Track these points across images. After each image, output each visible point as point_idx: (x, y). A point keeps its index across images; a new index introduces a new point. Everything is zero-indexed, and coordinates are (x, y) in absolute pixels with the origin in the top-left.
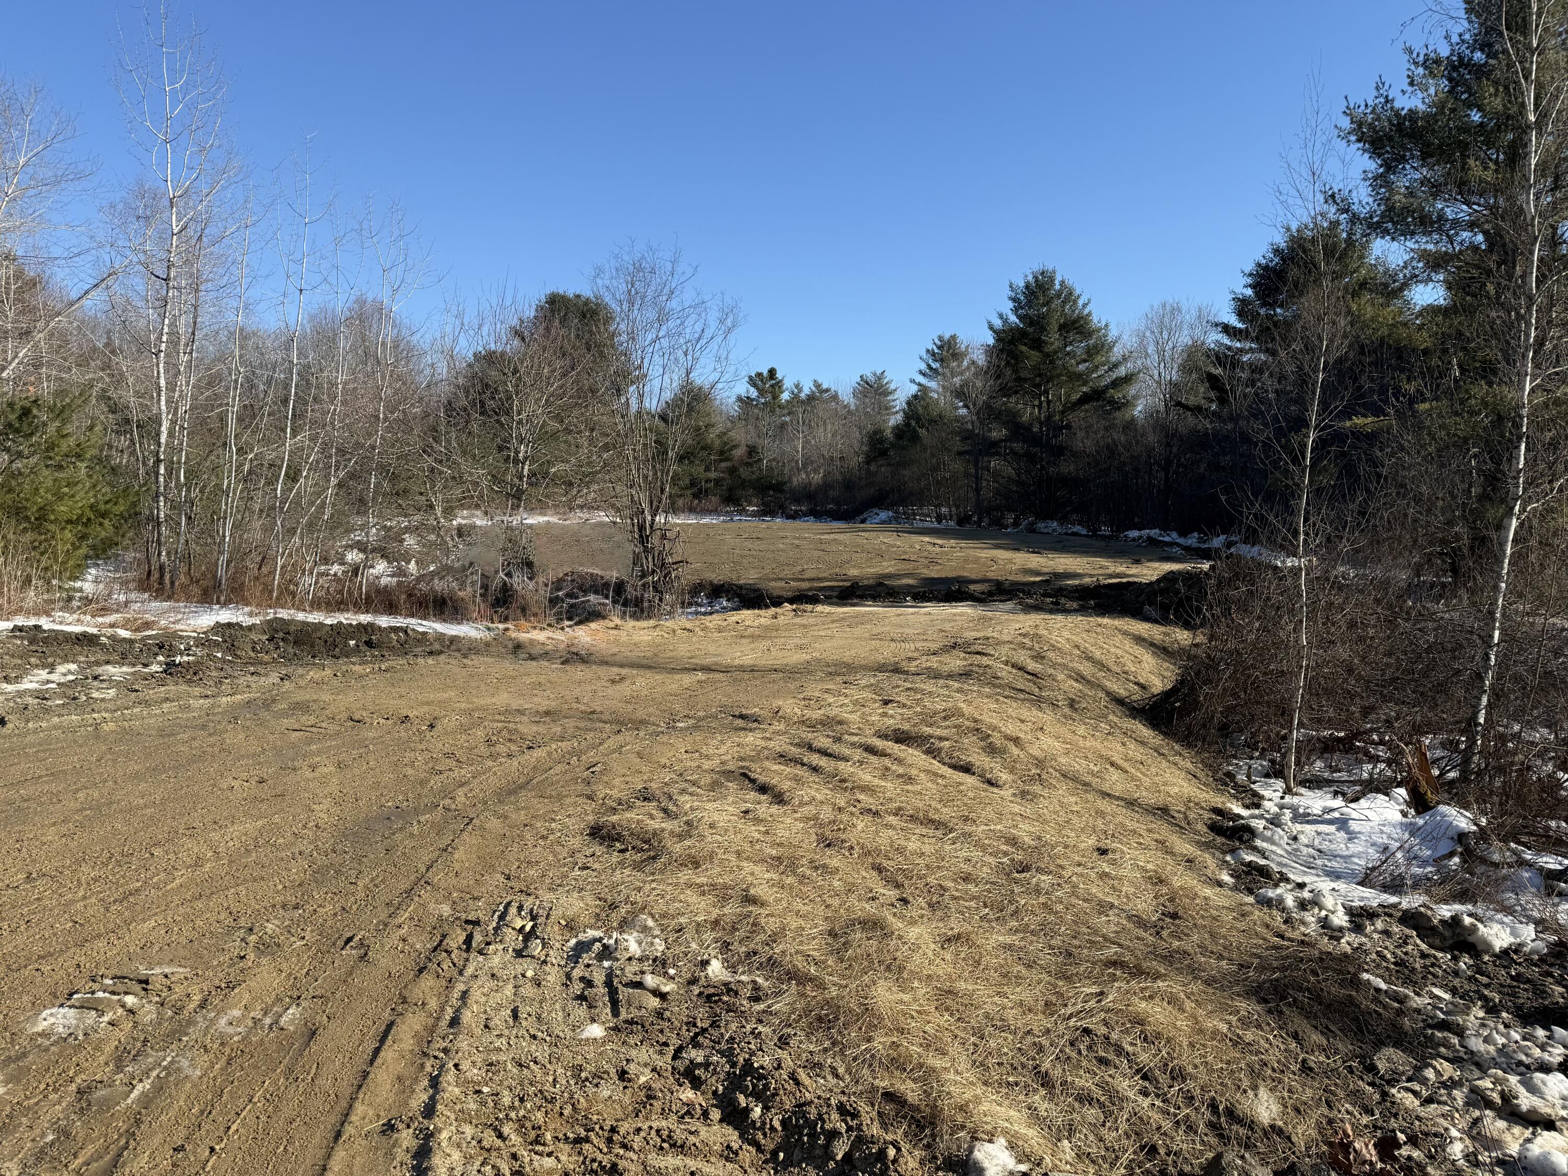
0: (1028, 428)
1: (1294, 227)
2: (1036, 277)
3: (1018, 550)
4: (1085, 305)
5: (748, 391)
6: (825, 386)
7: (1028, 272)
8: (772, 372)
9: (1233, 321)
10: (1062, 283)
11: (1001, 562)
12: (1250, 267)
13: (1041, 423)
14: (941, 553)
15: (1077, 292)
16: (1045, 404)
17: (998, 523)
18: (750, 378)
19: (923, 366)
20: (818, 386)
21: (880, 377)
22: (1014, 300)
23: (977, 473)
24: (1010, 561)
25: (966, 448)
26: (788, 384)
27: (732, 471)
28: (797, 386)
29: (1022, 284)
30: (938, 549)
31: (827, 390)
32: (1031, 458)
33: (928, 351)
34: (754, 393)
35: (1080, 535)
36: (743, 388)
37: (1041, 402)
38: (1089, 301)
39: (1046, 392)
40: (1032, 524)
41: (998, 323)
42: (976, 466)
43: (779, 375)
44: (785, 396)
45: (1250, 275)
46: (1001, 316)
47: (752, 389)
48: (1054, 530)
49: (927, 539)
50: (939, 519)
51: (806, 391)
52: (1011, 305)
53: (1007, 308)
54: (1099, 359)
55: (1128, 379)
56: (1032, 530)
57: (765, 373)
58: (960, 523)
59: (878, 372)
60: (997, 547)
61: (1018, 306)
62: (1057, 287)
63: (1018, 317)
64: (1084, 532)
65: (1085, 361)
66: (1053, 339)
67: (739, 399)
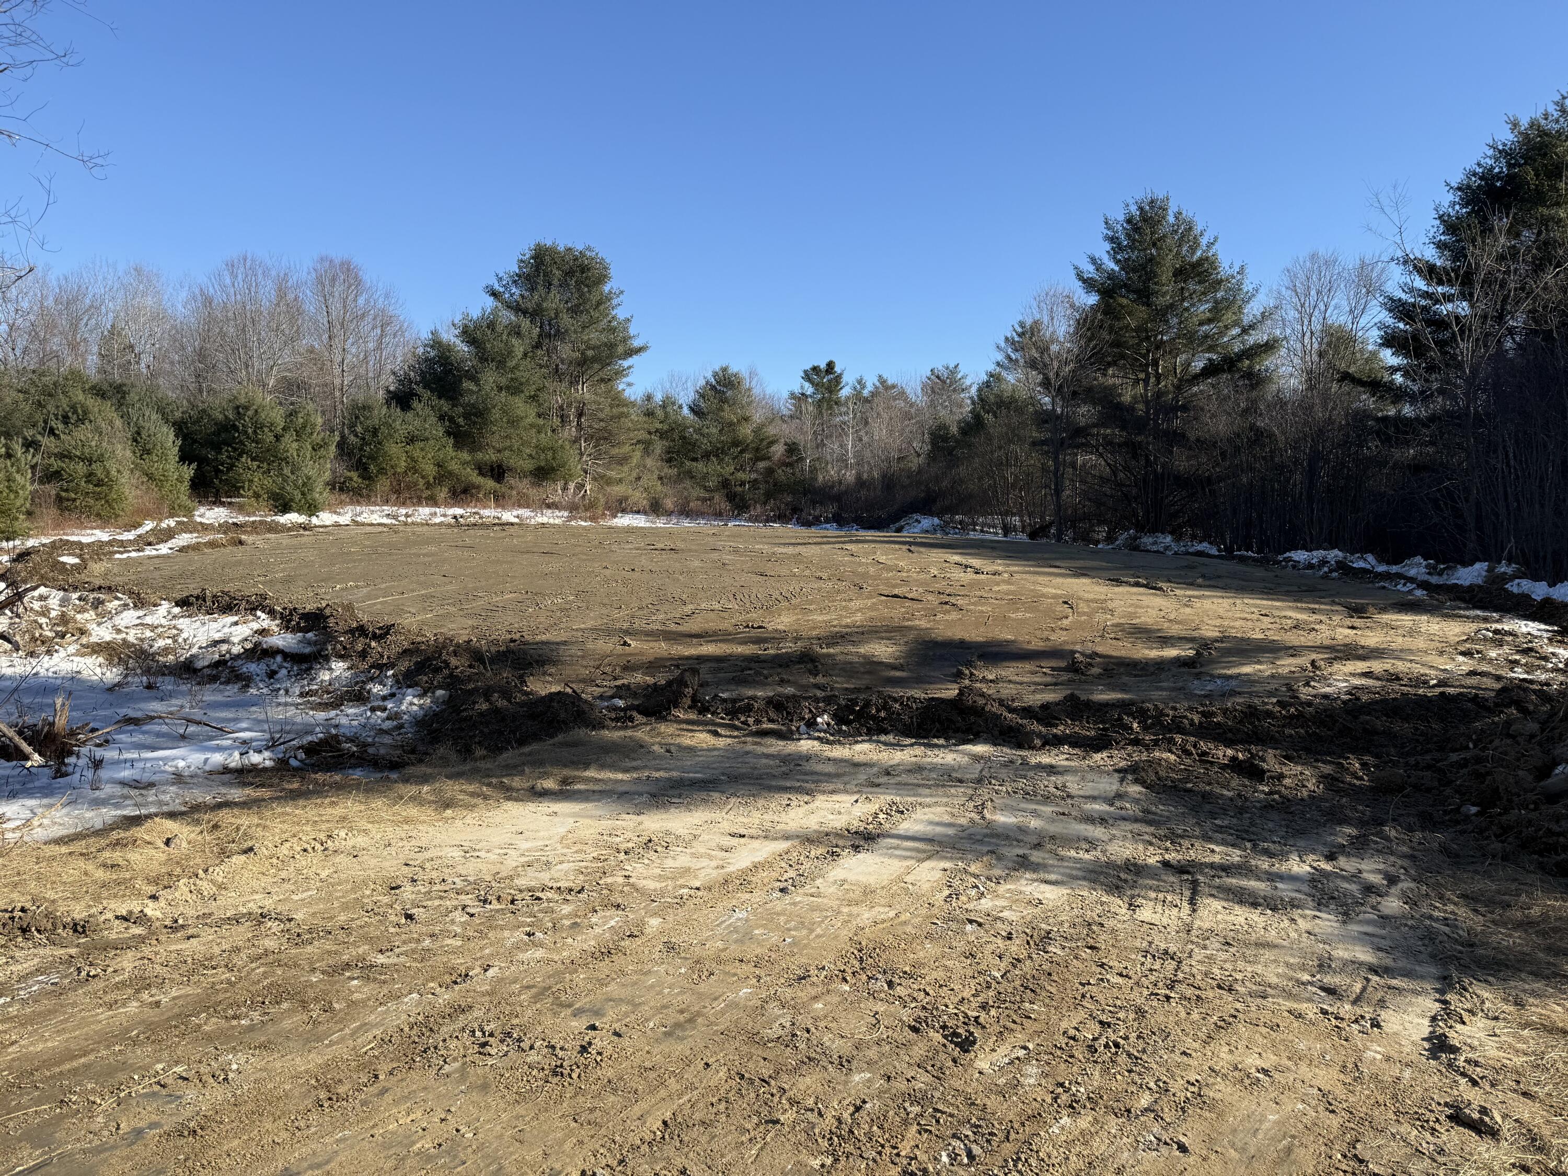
0: (1131, 409)
1: (1524, 123)
2: (1141, 209)
3: (1118, 582)
4: (1210, 245)
5: (802, 387)
6: (890, 382)
7: (1131, 201)
8: (830, 366)
9: (1431, 254)
10: (1178, 215)
11: (1083, 607)
12: (1457, 178)
13: (1147, 403)
14: (972, 585)
15: (1197, 229)
16: (1152, 380)
17: (1086, 538)
18: (805, 372)
19: (1000, 357)
20: (883, 381)
21: (954, 371)
22: (1112, 239)
23: (1057, 469)
24: (1102, 606)
25: (1042, 436)
26: (849, 380)
27: (770, 471)
28: (860, 382)
29: (1121, 218)
30: (970, 576)
31: (894, 387)
32: (1133, 449)
33: (1007, 339)
34: (809, 389)
35: (1209, 556)
36: (798, 384)
37: (1148, 375)
38: (1216, 239)
39: (1155, 363)
40: (1135, 538)
41: (1089, 270)
42: (1056, 459)
43: (838, 369)
44: (845, 392)
45: (1459, 189)
46: (1093, 260)
47: (807, 385)
48: (1167, 548)
49: (957, 558)
50: (1007, 530)
51: (869, 388)
52: (1107, 246)
53: (1102, 250)
54: (1229, 317)
55: (1269, 347)
56: (1134, 547)
57: (823, 366)
58: (1032, 536)
59: (952, 366)
60: (1080, 573)
61: (1117, 246)
62: (1171, 219)
63: (1117, 262)
64: (1214, 551)
65: (1209, 321)
66: (1166, 291)
67: (793, 396)
